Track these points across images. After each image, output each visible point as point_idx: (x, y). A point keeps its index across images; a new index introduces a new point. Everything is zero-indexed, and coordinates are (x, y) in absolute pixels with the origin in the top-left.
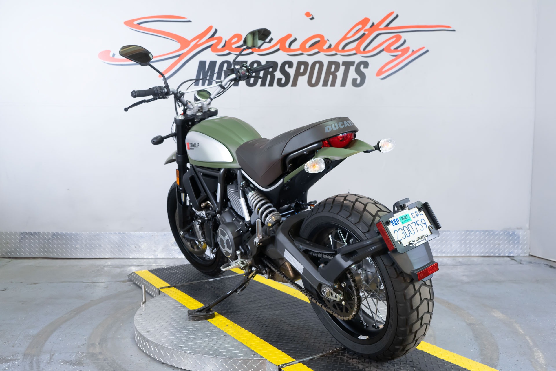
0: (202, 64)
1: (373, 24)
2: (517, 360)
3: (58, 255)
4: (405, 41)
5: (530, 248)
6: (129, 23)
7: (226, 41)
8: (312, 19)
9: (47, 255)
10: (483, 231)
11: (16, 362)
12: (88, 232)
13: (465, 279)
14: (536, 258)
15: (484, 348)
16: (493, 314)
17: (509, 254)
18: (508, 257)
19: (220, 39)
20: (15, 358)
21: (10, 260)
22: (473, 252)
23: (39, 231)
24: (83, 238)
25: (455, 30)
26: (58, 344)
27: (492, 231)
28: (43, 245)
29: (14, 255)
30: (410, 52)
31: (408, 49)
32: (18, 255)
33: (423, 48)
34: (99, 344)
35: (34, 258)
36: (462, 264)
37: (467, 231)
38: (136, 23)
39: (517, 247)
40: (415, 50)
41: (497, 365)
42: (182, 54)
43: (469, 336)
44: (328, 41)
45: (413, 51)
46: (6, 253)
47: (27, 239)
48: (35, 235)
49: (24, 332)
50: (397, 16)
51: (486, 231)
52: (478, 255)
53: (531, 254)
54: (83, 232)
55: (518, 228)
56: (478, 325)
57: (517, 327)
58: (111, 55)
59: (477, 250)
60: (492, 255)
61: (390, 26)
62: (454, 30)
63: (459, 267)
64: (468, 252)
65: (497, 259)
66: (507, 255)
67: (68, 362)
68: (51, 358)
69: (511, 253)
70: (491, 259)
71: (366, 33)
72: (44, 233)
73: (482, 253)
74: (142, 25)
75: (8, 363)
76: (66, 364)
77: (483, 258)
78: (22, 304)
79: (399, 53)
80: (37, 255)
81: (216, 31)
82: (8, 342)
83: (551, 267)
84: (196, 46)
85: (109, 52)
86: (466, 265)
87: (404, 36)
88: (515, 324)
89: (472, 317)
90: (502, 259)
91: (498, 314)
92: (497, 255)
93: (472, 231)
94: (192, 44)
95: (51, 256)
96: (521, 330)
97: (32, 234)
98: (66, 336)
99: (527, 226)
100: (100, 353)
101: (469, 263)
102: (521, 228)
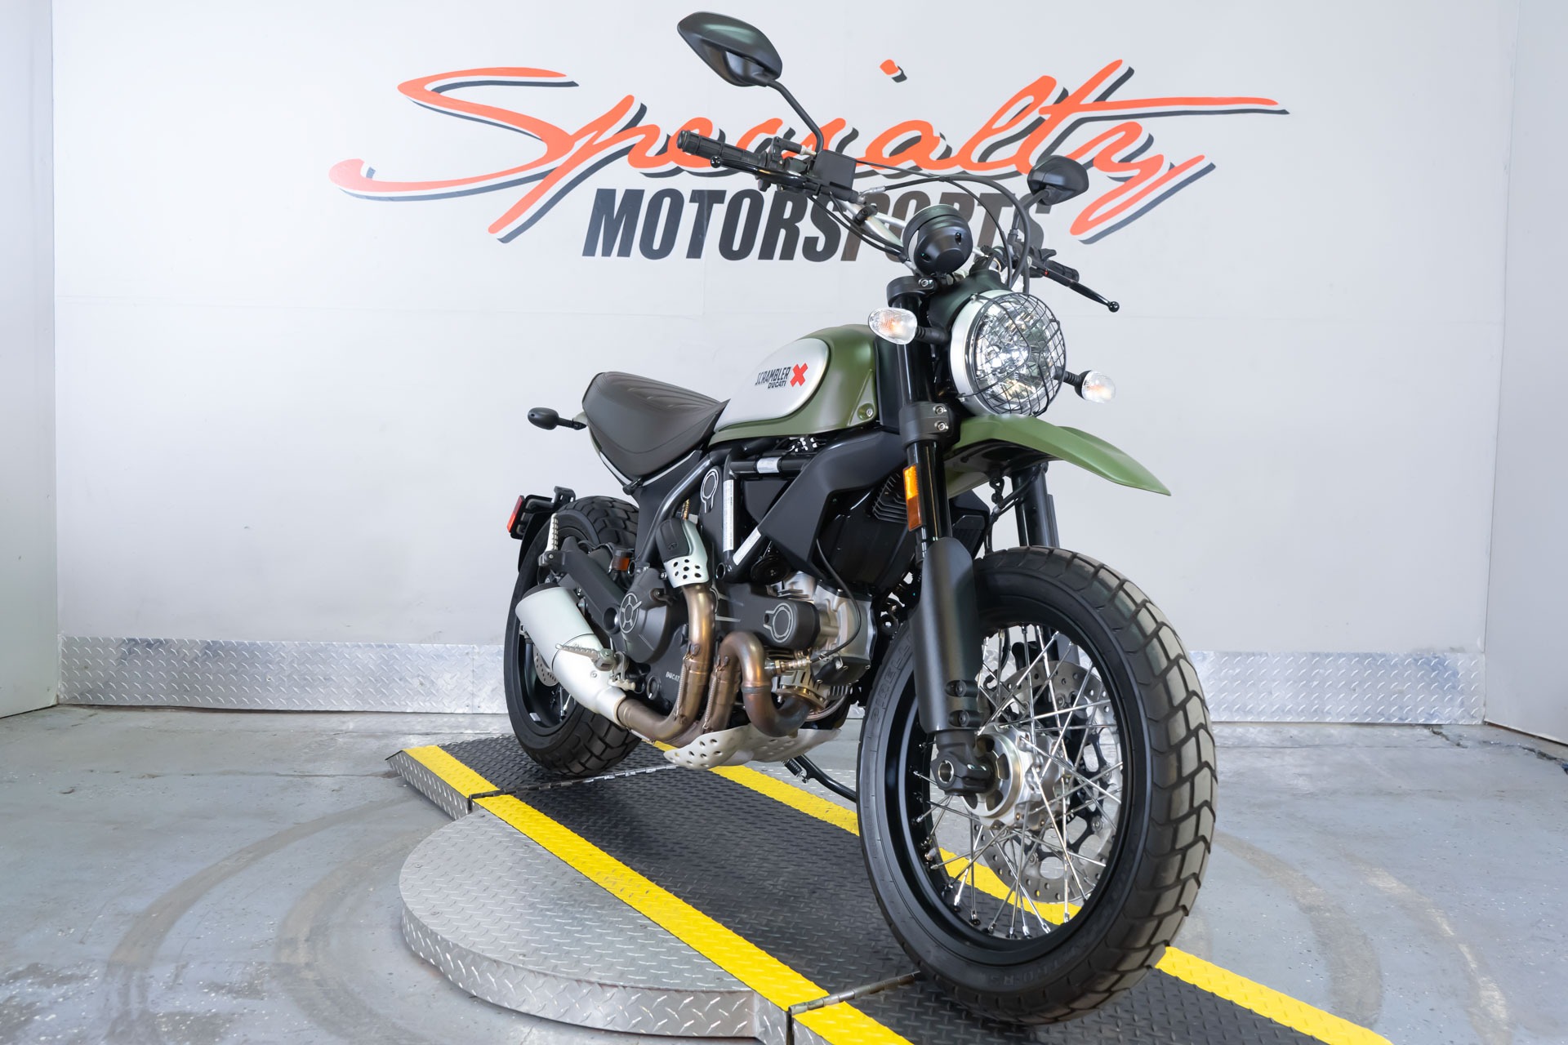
0: (604, 197)
1: (1065, 93)
2: (1432, 1010)
3: (219, 701)
4: (1150, 140)
5: (1485, 705)
6: (412, 88)
7: (668, 137)
8: (901, 78)
9: (188, 701)
10: (1357, 655)
11: (85, 983)
12: (296, 642)
13: (1303, 784)
14: (1502, 730)
15: (1344, 975)
16: (1374, 881)
17: (1427, 719)
18: (1426, 726)
19: (653, 131)
20: (85, 973)
21: (92, 712)
22: (1329, 713)
23: (168, 637)
24: (284, 658)
25: (1287, 110)
26: (198, 938)
27: (1383, 655)
28: (180, 673)
29: (103, 701)
30: (1164, 170)
31: (1158, 160)
32: (113, 700)
33: (1201, 158)
34: (307, 940)
35: (155, 708)
36: (1297, 744)
37: (1314, 655)
38: (430, 87)
39: (1451, 699)
40: (1176, 165)
41: (1376, 1021)
42: (551, 171)
43: (1304, 941)
44: (941, 139)
45: (1172, 166)
46: (81, 694)
47: (138, 656)
48: (159, 647)
49: (114, 904)
50: (1130, 72)
51: (1367, 656)
52: (1341, 720)
53: (1486, 720)
54: (283, 642)
55: (1453, 650)
56: (1329, 911)
57: (1438, 918)
58: (364, 172)
59: (1340, 708)
60: (1381, 720)
61: (1110, 99)
62: (1284, 112)
63: (1288, 751)
64: (1315, 711)
65: (1395, 732)
66: (1421, 721)
67: (223, 988)
68: (177, 976)
69: (1432, 716)
70: (1377, 731)
71: (1046, 117)
72: (181, 641)
73: (1353, 715)
74: (445, 94)
75: (65, 984)
76: (216, 992)
77: (1355, 729)
78: (115, 829)
79: (1135, 172)
80: (163, 700)
81: (643, 110)
82: (69, 929)
83: (1542, 755)
84: (589, 150)
85: (360, 163)
86: (1307, 746)
87: (1148, 126)
88: (1434, 910)
89: (1315, 889)
90: (1407, 732)
91: (1388, 883)
92: (1394, 721)
93: (1327, 656)
94: (579, 145)
95: (200, 703)
96: (1447, 928)
97: (149, 645)
98: (222, 918)
99: (1479, 643)
100: (308, 965)
101: (1317, 743)
102: (1462, 650)
